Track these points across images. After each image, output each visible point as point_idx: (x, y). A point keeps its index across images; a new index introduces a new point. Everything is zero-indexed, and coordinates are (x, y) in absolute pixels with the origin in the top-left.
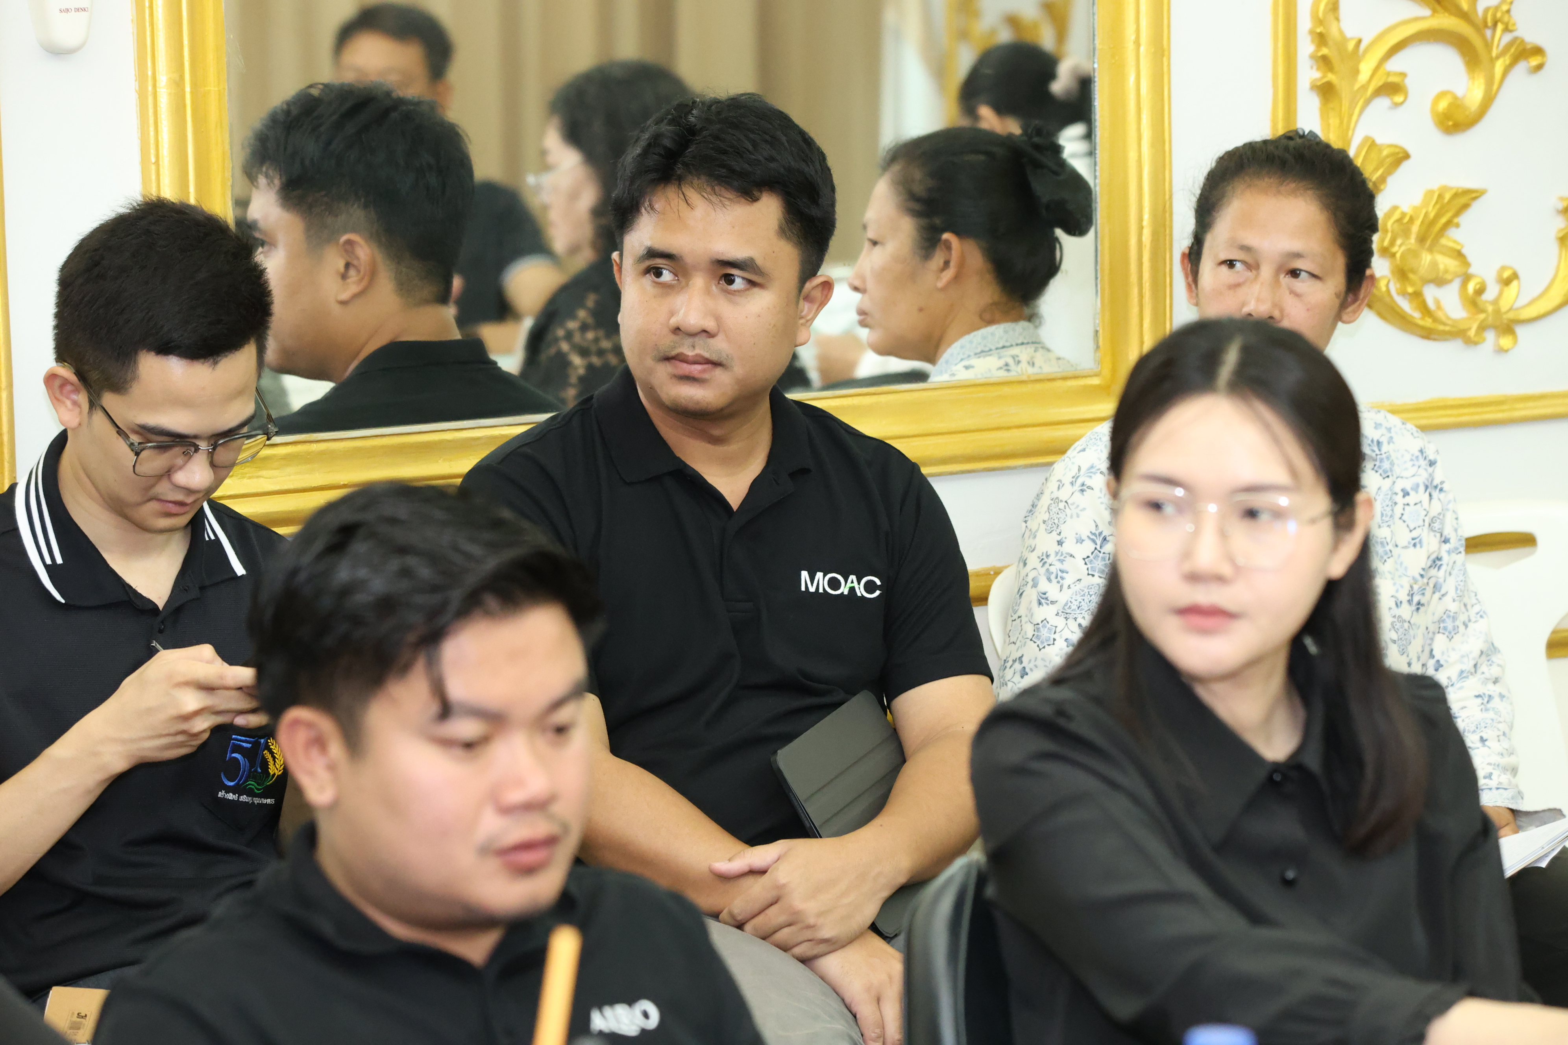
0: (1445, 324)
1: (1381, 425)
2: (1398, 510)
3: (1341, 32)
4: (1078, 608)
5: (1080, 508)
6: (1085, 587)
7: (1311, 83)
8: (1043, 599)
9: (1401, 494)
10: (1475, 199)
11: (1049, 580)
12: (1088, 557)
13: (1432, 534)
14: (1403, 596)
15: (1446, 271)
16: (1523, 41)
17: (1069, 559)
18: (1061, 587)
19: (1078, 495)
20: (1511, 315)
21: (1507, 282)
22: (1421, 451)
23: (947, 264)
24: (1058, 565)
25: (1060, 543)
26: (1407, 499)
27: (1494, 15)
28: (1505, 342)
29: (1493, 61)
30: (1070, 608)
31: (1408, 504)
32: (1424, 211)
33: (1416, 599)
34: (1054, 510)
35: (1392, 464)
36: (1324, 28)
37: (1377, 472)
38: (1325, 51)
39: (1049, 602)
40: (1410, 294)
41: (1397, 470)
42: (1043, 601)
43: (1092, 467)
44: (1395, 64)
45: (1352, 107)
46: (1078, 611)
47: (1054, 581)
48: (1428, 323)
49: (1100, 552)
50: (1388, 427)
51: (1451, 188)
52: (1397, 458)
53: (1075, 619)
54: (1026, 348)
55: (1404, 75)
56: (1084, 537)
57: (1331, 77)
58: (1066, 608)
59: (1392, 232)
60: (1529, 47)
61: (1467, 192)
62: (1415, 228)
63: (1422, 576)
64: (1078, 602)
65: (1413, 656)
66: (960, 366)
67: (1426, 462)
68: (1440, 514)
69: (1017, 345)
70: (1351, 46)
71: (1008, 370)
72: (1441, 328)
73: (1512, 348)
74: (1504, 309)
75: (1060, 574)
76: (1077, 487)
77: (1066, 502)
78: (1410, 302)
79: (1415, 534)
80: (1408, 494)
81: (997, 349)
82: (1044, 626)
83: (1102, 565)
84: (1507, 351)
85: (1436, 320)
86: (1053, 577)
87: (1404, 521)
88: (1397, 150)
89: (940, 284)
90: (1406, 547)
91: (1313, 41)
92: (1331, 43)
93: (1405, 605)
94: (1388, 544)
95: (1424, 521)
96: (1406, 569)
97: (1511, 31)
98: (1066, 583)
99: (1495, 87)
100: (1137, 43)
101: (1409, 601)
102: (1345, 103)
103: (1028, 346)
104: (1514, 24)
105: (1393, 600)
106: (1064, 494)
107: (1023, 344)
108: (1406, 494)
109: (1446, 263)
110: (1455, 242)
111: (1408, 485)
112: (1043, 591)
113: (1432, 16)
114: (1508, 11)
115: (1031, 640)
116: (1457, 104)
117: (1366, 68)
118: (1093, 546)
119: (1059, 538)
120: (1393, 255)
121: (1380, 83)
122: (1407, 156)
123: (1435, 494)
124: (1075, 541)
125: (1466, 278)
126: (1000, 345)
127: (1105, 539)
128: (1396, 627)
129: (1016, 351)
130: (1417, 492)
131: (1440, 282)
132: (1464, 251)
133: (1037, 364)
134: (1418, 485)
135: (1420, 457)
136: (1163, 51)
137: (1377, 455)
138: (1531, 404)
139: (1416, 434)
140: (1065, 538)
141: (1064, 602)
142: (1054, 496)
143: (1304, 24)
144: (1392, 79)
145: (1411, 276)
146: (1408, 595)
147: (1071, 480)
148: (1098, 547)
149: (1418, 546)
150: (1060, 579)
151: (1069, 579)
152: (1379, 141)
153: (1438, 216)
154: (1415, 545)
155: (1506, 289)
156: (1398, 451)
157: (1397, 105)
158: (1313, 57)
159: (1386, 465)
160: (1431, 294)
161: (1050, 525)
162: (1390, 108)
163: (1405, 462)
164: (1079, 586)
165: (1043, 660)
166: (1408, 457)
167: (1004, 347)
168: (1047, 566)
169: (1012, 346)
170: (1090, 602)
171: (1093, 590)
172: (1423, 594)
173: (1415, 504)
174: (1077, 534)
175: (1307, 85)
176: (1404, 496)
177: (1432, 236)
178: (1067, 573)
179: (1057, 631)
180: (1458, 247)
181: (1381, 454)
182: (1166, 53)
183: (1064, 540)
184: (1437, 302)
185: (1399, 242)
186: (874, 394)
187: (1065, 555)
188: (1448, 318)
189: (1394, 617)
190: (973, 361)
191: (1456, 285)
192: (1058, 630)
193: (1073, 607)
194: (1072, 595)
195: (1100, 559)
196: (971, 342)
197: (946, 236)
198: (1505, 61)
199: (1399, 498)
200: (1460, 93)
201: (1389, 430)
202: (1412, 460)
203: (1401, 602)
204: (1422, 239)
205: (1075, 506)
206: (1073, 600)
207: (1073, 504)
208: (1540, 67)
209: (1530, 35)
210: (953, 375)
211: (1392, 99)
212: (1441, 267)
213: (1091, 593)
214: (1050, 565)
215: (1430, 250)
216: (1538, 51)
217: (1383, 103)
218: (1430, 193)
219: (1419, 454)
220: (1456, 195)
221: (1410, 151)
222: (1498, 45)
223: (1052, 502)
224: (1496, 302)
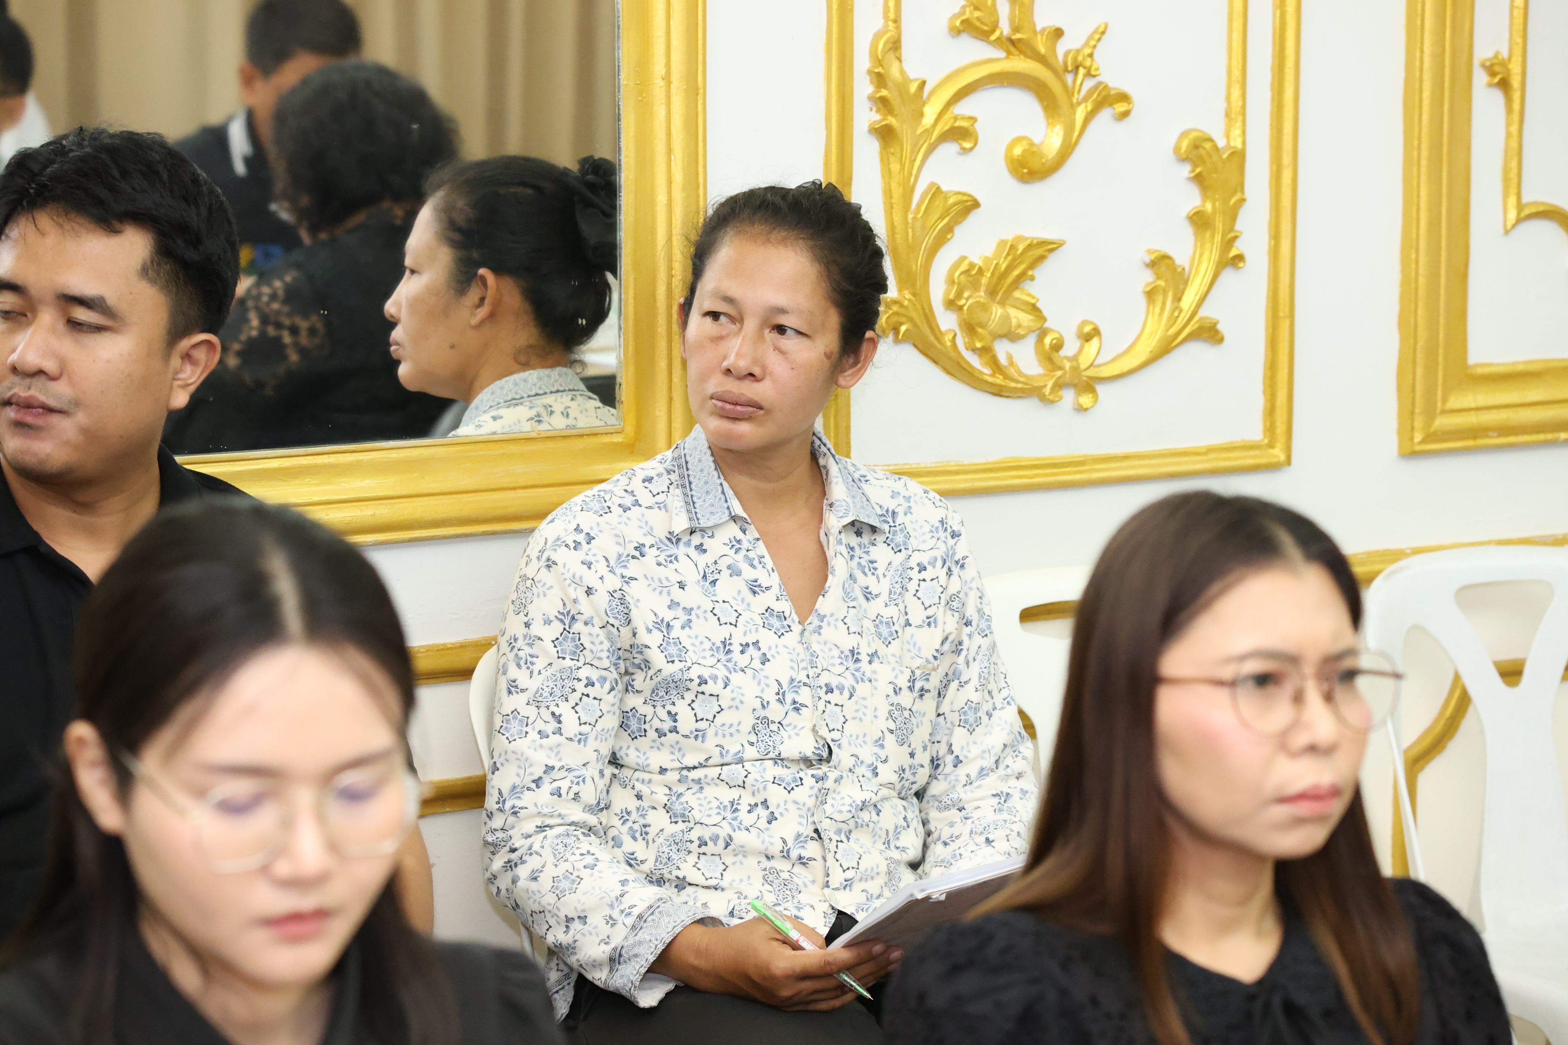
0: (1017, 382)
1: (899, 493)
2: (912, 586)
3: (902, 72)
4: (551, 695)
5: (547, 586)
6: (557, 671)
7: (870, 125)
8: (513, 687)
9: (917, 569)
10: (1052, 250)
11: (519, 666)
12: (557, 639)
13: (949, 613)
14: (903, 682)
15: (1019, 326)
16: (1106, 86)
17: (537, 642)
18: (531, 673)
19: (544, 571)
20: (1091, 373)
21: (1087, 338)
22: (942, 522)
23: (482, 299)
24: (528, 650)
25: (527, 625)
26: (924, 575)
27: (1075, 59)
28: (1085, 400)
29: (1073, 107)
30: (541, 695)
31: (924, 580)
32: (995, 262)
33: (918, 685)
34: (522, 588)
35: (908, 536)
36: (883, 68)
37: (889, 545)
38: (884, 93)
39: (519, 690)
40: (978, 349)
41: (913, 543)
42: (513, 689)
43: (558, 539)
44: (963, 108)
45: (915, 151)
46: (551, 699)
47: (524, 667)
48: (999, 380)
49: (569, 632)
50: (907, 496)
51: (1027, 238)
52: (915, 530)
53: (548, 707)
54: (561, 396)
55: (973, 119)
56: (552, 618)
57: (891, 120)
58: (537, 695)
59: (959, 284)
60: (1113, 92)
61: (1043, 243)
62: (984, 281)
63: (935, 658)
64: (550, 688)
65: (917, 745)
66: (487, 417)
67: (948, 534)
68: (959, 592)
69: (551, 392)
70: (913, 88)
71: (539, 422)
72: (1013, 385)
73: (1092, 407)
74: (1083, 367)
75: (529, 659)
76: (543, 563)
77: (532, 579)
78: (980, 356)
79: (930, 612)
80: (925, 569)
81: (529, 396)
82: (515, 718)
83: (572, 647)
84: (1086, 410)
85: (1006, 377)
86: (522, 663)
87: (919, 599)
88: (965, 198)
89: (474, 321)
90: (920, 626)
91: (871, 82)
92: (890, 84)
93: (905, 692)
94: (894, 624)
95: (940, 597)
96: (919, 649)
97: (1094, 76)
98: (536, 669)
99: (1076, 134)
100: (667, 78)
101: (909, 687)
102: (907, 147)
103: (564, 393)
104: (1097, 69)
105: (892, 686)
106: (530, 572)
107: (558, 391)
108: (922, 568)
109: (1019, 317)
110: (1029, 295)
111: (924, 558)
112: (512, 679)
113: (1007, 58)
114: (1091, 55)
115: (499, 732)
116: (1032, 150)
117: (930, 112)
118: (561, 627)
119: (526, 619)
120: (961, 308)
121: (947, 128)
122: (976, 205)
123: (956, 570)
124: (543, 622)
125: (1043, 333)
126: (533, 393)
127: (573, 618)
128: (894, 716)
129: (549, 400)
130: (934, 567)
131: (1012, 336)
132: (1039, 305)
133: (572, 415)
134: (936, 559)
135: (940, 528)
136: (697, 89)
137: (890, 526)
138: (1113, 465)
139: (938, 504)
140: (533, 619)
141: (535, 689)
142: (522, 573)
143: (862, 63)
144: (959, 123)
145: (980, 330)
146: (909, 681)
147: (537, 554)
148: (567, 628)
149: (933, 625)
150: (529, 664)
151: (540, 664)
152: (944, 188)
153: (1010, 268)
154: (929, 624)
155: (1087, 345)
156: (917, 521)
157: (965, 151)
158: (870, 98)
159: (899, 538)
160: (1002, 349)
161: (518, 606)
162: (960, 154)
163: (924, 534)
164: (550, 671)
165: (513, 752)
166: (927, 528)
167: (537, 395)
168: (516, 650)
169: (545, 393)
170: (562, 687)
171: (565, 674)
172: (927, 680)
173: (932, 580)
174: (544, 615)
175: (866, 128)
176: (920, 572)
177: (1004, 289)
178: (537, 657)
179: (530, 723)
180: (1033, 301)
181: (895, 526)
182: (701, 91)
183: (531, 621)
184: (1010, 358)
185: (966, 294)
186: (354, 452)
187: (533, 638)
188: (1020, 373)
189: (892, 705)
190: (502, 412)
191: (1031, 340)
192: (530, 721)
193: (545, 695)
194: (544, 681)
195: (569, 640)
196: (502, 388)
197: (482, 271)
198: (1086, 106)
199: (914, 574)
200: (1037, 140)
201: (908, 499)
202: (931, 531)
203: (900, 689)
204: (992, 292)
205: (541, 584)
206: (544, 687)
207: (540, 581)
208: (1126, 114)
209: (1115, 82)
210: (480, 426)
211: (960, 144)
212: (1014, 321)
213: (563, 677)
214: (519, 650)
215: (1002, 303)
216: (1124, 97)
217: (950, 149)
218: (1003, 243)
219: (939, 525)
220: (1030, 247)
221: (980, 200)
222: (1079, 91)
223: (520, 580)
224: (1075, 358)
